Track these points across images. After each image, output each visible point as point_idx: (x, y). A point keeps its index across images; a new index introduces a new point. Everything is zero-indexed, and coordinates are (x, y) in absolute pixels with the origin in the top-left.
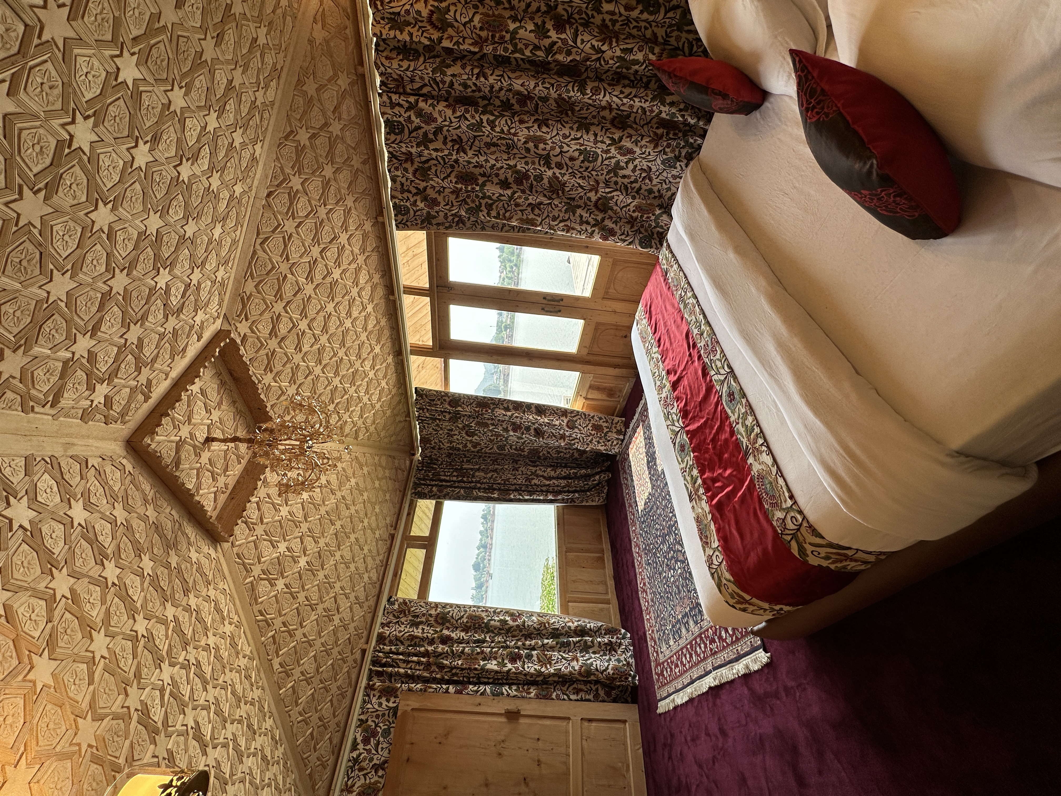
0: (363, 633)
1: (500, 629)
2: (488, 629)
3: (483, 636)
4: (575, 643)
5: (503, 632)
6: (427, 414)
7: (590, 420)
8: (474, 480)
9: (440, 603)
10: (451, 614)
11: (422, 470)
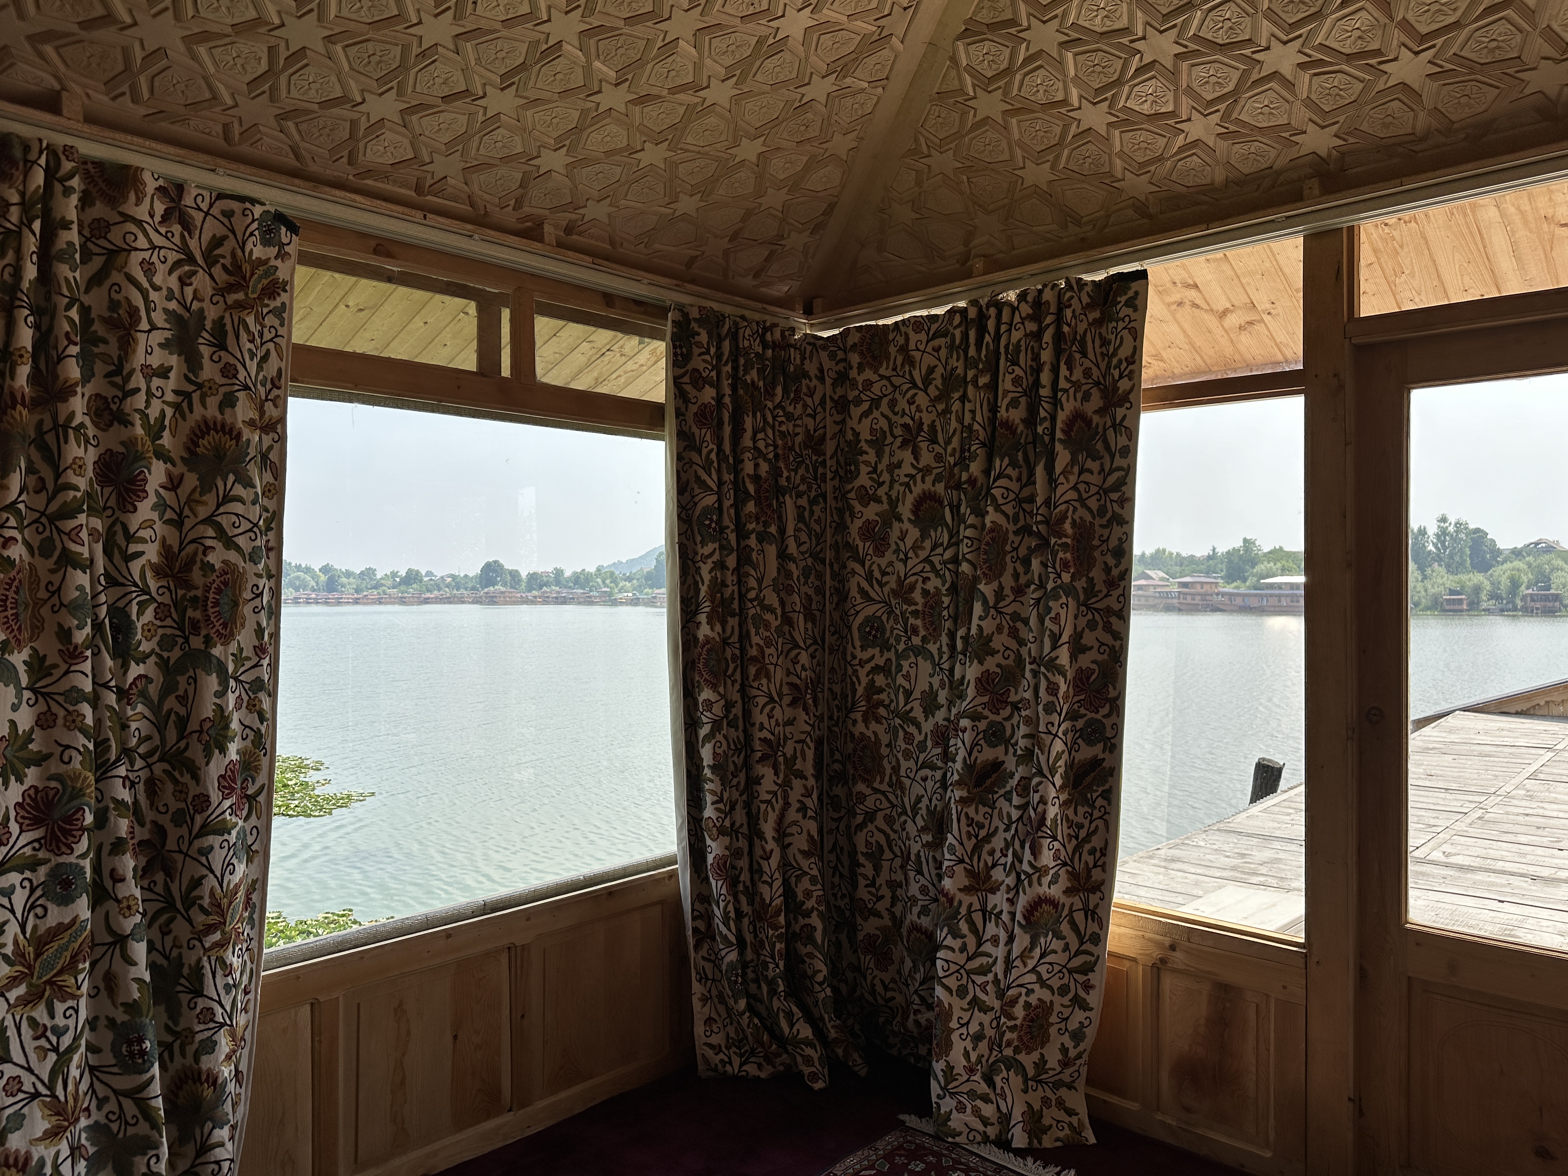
0: (135, 100)
1: (182, 723)
2: (180, 667)
3: (145, 647)
4: (138, 1096)
5: (172, 734)
6: (1016, 335)
7: (1064, 990)
8: (753, 541)
9: (282, 439)
10: (239, 490)
11: (764, 345)
